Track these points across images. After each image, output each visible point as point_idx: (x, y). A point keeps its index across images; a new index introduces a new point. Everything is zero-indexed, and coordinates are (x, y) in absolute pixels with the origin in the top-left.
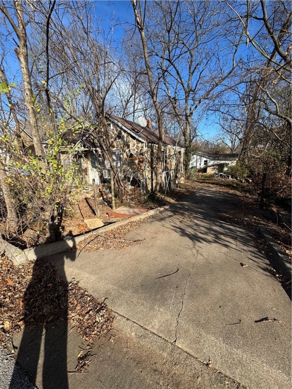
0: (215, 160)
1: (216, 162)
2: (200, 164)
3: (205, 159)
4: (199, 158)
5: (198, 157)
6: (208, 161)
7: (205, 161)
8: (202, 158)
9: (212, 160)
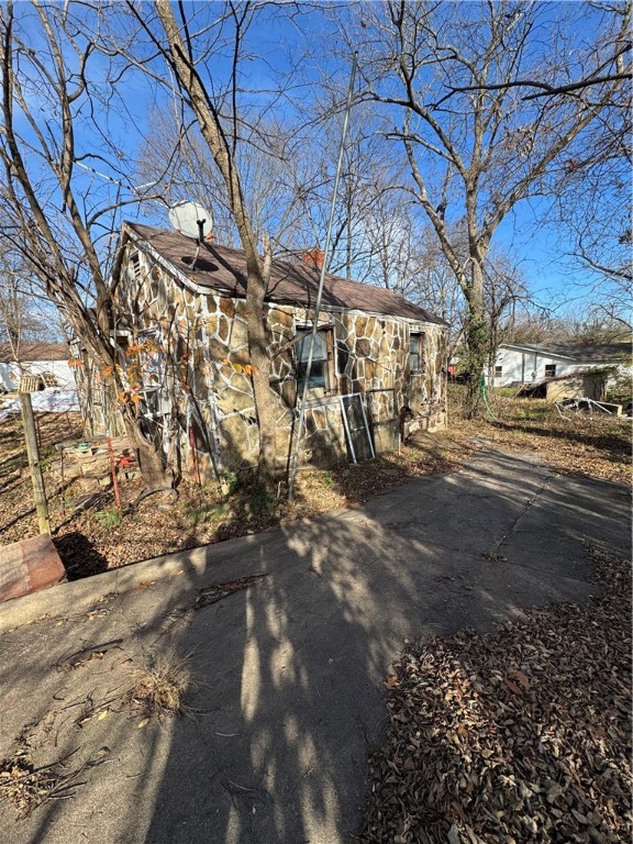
0: (579, 361)
1: (583, 367)
2: (534, 376)
3: (549, 362)
4: (530, 360)
5: (527, 356)
6: (557, 368)
7: (548, 367)
8: (539, 358)
9: (571, 362)
